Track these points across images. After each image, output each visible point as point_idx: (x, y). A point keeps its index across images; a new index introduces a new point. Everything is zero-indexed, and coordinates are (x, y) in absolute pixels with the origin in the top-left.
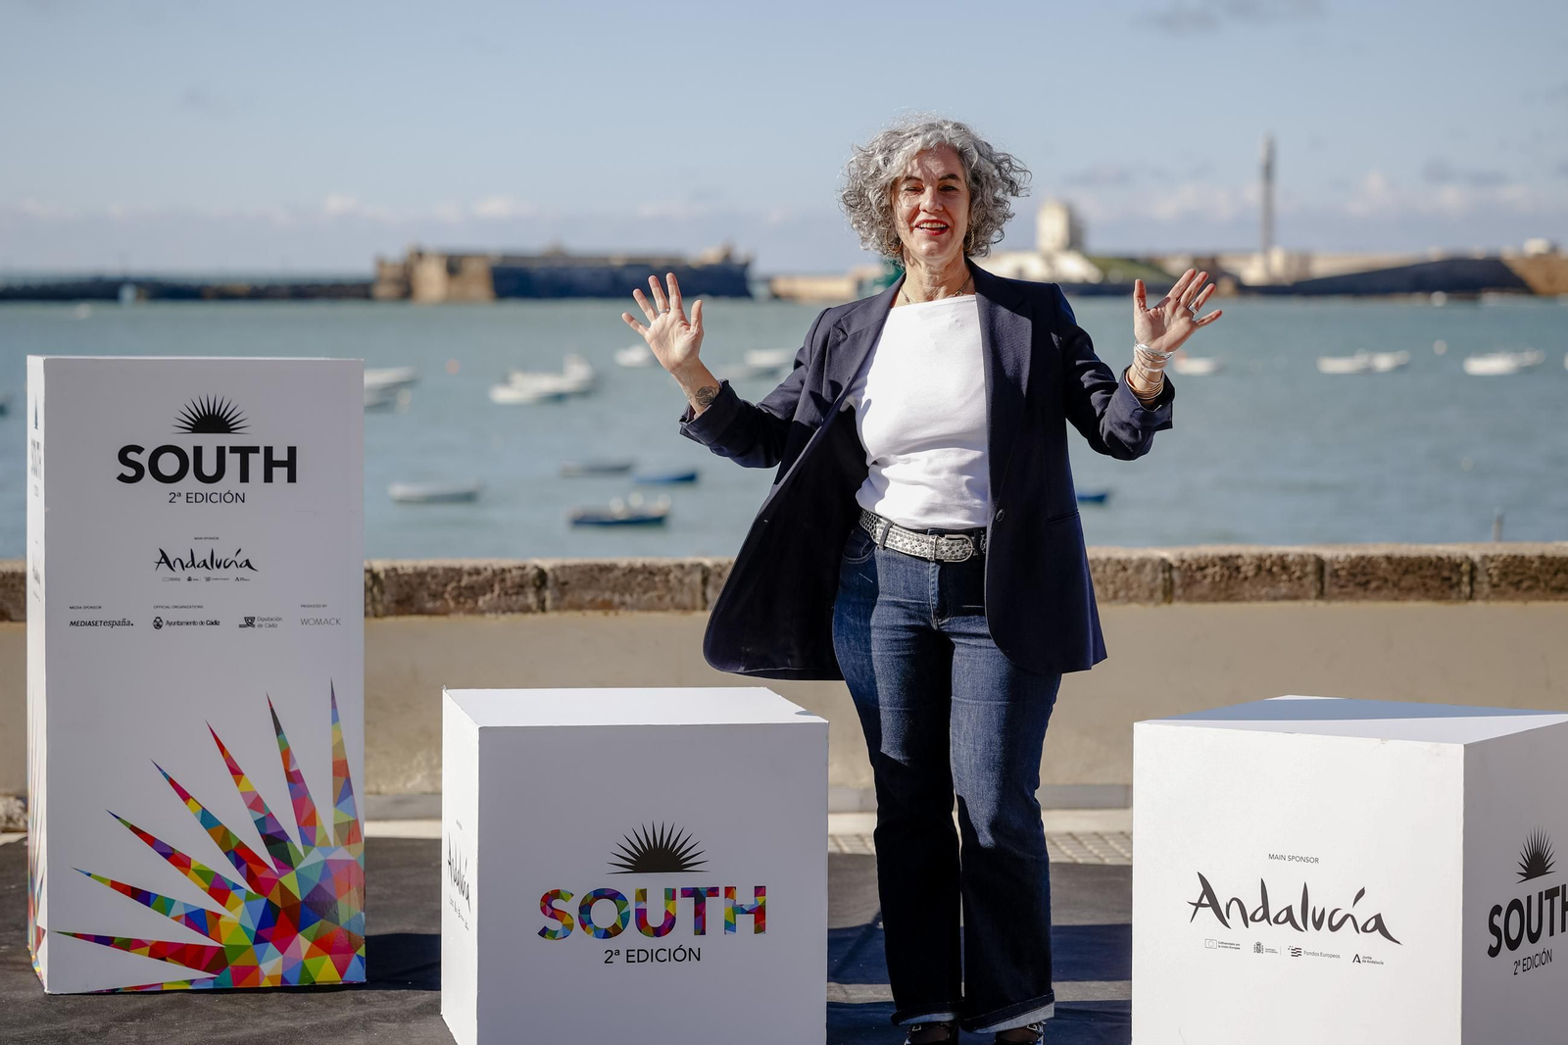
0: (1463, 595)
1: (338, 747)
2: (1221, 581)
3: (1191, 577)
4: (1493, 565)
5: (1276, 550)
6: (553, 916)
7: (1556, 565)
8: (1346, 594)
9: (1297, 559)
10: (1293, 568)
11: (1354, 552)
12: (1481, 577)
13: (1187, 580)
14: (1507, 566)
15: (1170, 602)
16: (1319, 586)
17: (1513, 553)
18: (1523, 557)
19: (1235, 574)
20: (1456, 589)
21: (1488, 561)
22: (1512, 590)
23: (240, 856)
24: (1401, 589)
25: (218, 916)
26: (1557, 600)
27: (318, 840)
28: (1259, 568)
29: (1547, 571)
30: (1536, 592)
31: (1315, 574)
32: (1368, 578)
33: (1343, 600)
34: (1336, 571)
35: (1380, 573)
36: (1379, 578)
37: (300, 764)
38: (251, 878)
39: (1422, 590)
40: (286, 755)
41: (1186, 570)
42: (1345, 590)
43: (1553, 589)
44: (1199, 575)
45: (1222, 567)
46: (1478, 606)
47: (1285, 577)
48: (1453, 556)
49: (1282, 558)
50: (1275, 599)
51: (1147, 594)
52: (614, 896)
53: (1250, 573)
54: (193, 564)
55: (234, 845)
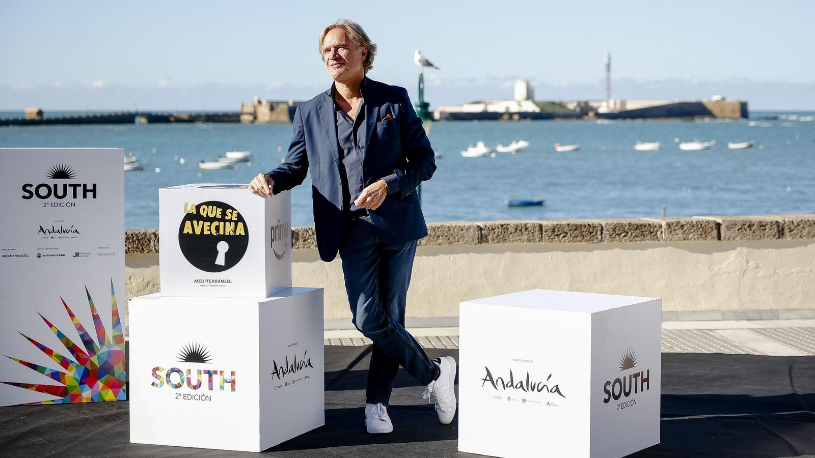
0: (597, 239)
1: (114, 305)
2: (500, 234)
5: (523, 222)
6: (156, 378)
7: (635, 227)
9: (532, 225)
10: (530, 229)
11: (556, 223)
12: (605, 232)
13: (488, 234)
14: (615, 228)
15: (481, 243)
16: (541, 236)
17: (618, 222)
18: (622, 224)
19: (507, 231)
20: (595, 237)
21: (608, 226)
22: (617, 237)
23: (73, 349)
24: (572, 238)
25: (64, 374)
27: (106, 343)
28: (516, 229)
29: (632, 229)
30: (626, 238)
31: (539, 231)
32: (560, 232)
33: (548, 242)
34: (547, 230)
35: (565, 230)
36: (564, 233)
37: (99, 312)
38: (78, 358)
39: (581, 238)
40: (93, 308)
41: (487, 230)
42: (549, 238)
43: (633, 237)
45: (501, 229)
47: (526, 232)
48: (594, 223)
49: (526, 225)
52: (179, 371)
53: (513, 232)
54: (54, 232)
55: (71, 345)
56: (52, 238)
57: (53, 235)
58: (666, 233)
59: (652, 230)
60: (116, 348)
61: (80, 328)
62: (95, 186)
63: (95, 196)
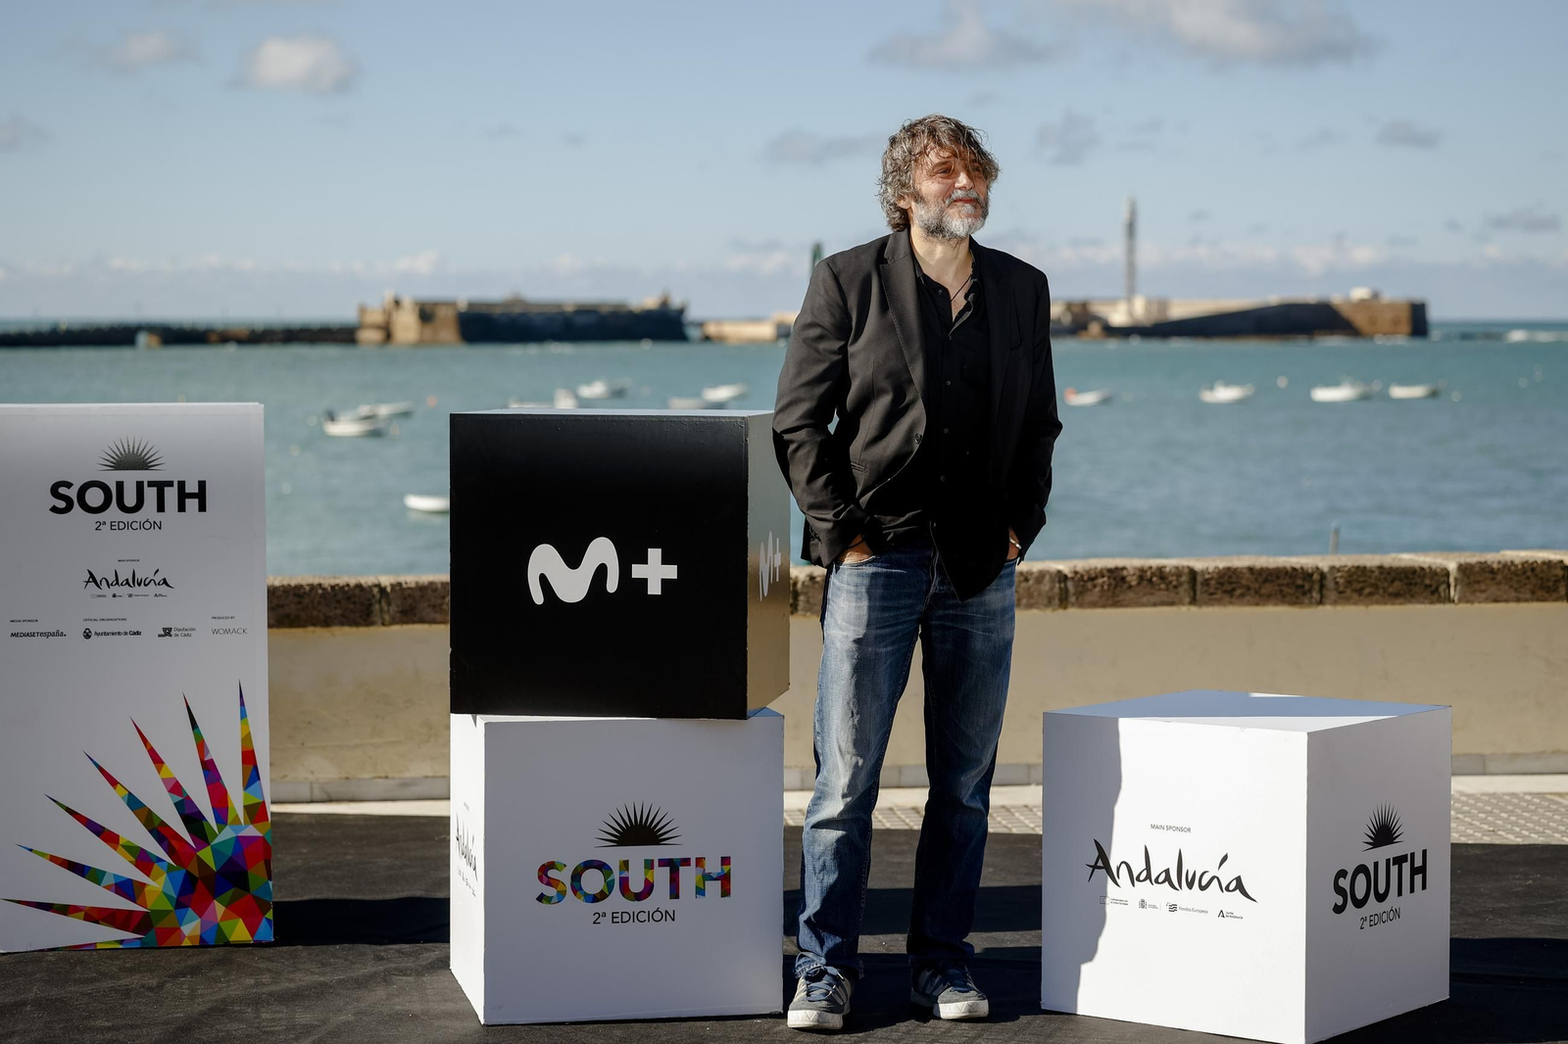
0: (1314, 600)
2: (1108, 589)
3: (1083, 586)
4: (1339, 574)
5: (1155, 563)
6: (549, 884)
7: (1393, 574)
8: (1215, 600)
9: (1173, 570)
10: (1170, 579)
11: (1222, 564)
12: (1330, 583)
13: (1080, 589)
14: (1351, 576)
15: (1065, 608)
16: (1192, 594)
17: (1356, 564)
18: (1365, 567)
19: (1120, 584)
20: (1309, 595)
21: (1334, 571)
22: (1355, 596)
24: (1261, 596)
26: (1393, 604)
27: (229, 820)
28: (1141, 578)
29: (1385, 579)
30: (1377, 597)
31: (1189, 583)
32: (1234, 585)
33: (1212, 605)
34: (1207, 580)
35: (1244, 582)
36: (1243, 587)
39: (1279, 596)
41: (1079, 580)
42: (1214, 597)
43: (1390, 595)
44: (1089, 585)
45: (1109, 578)
46: (1327, 609)
47: (1163, 586)
48: (1305, 567)
49: (1160, 569)
50: (1155, 605)
51: (1046, 601)
52: (601, 866)
53: (1134, 583)
54: (117, 583)
55: (157, 823)
56: (114, 596)
57: (115, 589)
58: (1458, 587)
59: (1427, 582)
60: (252, 831)
61: (175, 788)
62: (202, 485)
63: (202, 508)
